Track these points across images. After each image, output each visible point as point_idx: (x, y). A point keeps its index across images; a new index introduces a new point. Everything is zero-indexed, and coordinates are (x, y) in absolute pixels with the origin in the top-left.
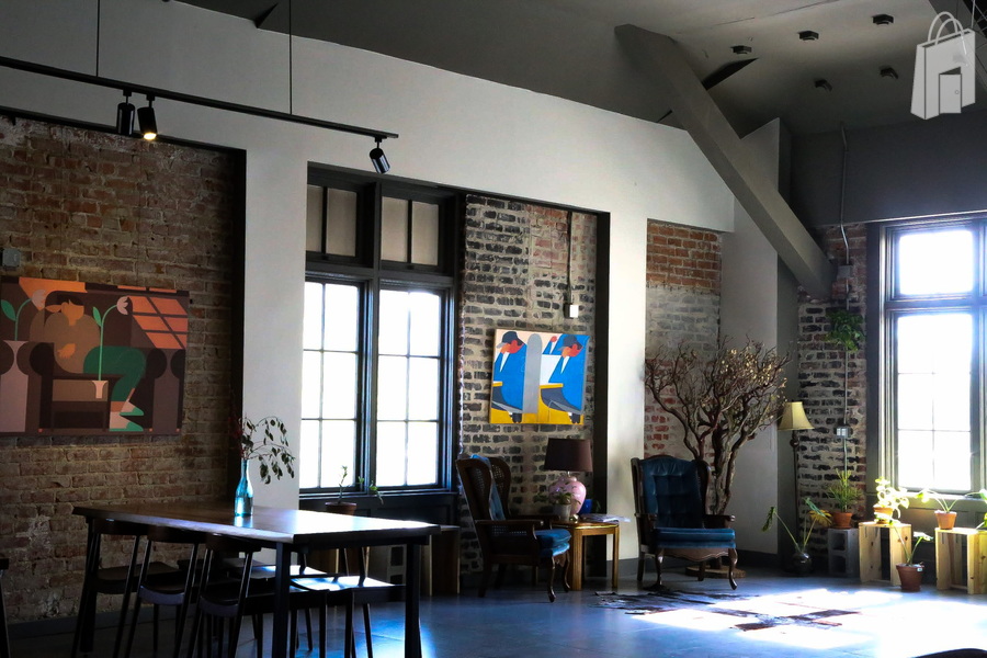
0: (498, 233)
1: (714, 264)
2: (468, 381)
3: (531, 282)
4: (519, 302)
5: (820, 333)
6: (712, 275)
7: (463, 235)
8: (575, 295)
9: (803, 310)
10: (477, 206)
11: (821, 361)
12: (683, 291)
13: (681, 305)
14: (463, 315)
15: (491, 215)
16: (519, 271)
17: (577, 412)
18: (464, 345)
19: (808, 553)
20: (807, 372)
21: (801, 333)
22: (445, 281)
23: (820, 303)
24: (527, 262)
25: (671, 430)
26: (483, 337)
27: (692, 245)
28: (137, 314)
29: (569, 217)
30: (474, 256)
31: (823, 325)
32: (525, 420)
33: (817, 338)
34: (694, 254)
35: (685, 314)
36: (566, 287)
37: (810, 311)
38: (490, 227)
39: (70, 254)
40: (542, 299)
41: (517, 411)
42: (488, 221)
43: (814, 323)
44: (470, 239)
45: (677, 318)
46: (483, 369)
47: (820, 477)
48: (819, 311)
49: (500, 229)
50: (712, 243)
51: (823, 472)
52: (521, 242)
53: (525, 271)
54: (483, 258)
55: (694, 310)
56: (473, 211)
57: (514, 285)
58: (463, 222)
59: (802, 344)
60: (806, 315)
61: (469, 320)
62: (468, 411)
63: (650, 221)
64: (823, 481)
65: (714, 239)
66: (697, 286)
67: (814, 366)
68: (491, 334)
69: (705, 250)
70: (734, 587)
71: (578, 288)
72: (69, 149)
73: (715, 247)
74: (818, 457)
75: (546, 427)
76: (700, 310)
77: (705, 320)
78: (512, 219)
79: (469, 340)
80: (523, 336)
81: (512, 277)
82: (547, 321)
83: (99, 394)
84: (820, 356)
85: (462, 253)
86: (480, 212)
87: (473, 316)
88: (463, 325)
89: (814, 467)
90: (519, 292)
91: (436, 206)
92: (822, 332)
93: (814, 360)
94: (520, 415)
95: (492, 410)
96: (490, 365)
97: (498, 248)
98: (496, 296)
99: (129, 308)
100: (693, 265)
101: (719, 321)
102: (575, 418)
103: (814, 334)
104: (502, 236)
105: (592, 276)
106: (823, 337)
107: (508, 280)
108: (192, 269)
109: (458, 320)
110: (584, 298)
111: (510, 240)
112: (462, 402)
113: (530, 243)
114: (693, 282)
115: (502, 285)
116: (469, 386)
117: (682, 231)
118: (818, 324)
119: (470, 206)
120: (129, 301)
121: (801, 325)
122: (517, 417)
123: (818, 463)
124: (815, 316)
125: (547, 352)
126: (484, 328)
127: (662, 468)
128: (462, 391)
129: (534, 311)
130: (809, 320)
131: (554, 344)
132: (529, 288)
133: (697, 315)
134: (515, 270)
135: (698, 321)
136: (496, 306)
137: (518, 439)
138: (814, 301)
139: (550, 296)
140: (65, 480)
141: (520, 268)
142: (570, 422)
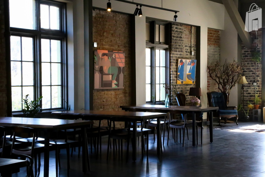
0: (178, 33)
1: (219, 39)
2: (173, 73)
3: (184, 46)
4: (182, 51)
5: (248, 57)
6: (218, 42)
7: (171, 34)
8: (192, 49)
9: (243, 51)
10: (174, 26)
11: (248, 65)
12: (213, 47)
13: (213, 51)
14: (171, 55)
15: (176, 28)
16: (182, 43)
17: (194, 81)
18: (172, 63)
19: (249, 116)
20: (244, 68)
21: (242, 58)
22: (167, 46)
23: (248, 49)
24: (183, 41)
25: (210, 85)
26: (175, 61)
27: (214, 34)
28: (117, 58)
29: (191, 27)
30: (173, 39)
31: (249, 55)
32: (184, 83)
33: (247, 59)
34: (215, 36)
35: (213, 53)
36: (191, 47)
37: (245, 51)
38: (176, 31)
39: (104, 43)
40: (186, 50)
41: (182, 81)
42: (176, 30)
43: (246, 55)
44: (173, 35)
45: (212, 54)
46: (175, 70)
47: (248, 96)
48: (248, 51)
49: (178, 32)
50: (219, 33)
51: (249, 95)
52: (182, 35)
53: (183, 43)
54: (175, 40)
55: (215, 52)
56: (173, 28)
57: (181, 47)
58: (171, 30)
59: (243, 60)
60: (244, 53)
61: (173, 57)
62: (173, 81)
63: (208, 28)
64: (249, 97)
65: (219, 32)
66: (216, 45)
67: (246, 66)
68: (177, 60)
69: (217, 35)
70: (237, 125)
71: (193, 47)
72: (103, 16)
73: (219, 34)
74: (247, 91)
75: (187, 85)
76: (216, 52)
77: (217, 54)
78: (180, 29)
79: (173, 62)
80: (184, 60)
81: (180, 44)
82: (187, 56)
83: (110, 79)
84: (248, 64)
85: (171, 39)
86: (174, 27)
87: (173, 56)
88: (172, 58)
89: (246, 94)
90: (181, 49)
91: (164, 26)
92: (249, 57)
93: (246, 65)
94: (183, 82)
95: (178, 80)
96: (177, 68)
97: (178, 37)
98: (178, 50)
99: (115, 57)
100: (215, 39)
101: (220, 55)
102: (193, 82)
103: (246, 58)
104: (178, 34)
105: (195, 44)
106: (249, 59)
107: (180, 46)
108: (124, 46)
109: (170, 57)
110: (194, 50)
111: (180, 35)
112: (171, 79)
113: (183, 36)
114: (215, 44)
115: (179, 47)
116: (173, 74)
117: (212, 30)
118: (247, 55)
119: (173, 26)
120: (115, 55)
121: (243, 55)
122: (182, 82)
123: (247, 92)
124: (246, 53)
125: (188, 65)
126: (175, 59)
127: (215, 95)
128: (171, 76)
129: (184, 54)
130: (245, 54)
131: (190, 63)
132: (184, 47)
133: (216, 53)
134: (181, 43)
135: (216, 55)
136: (178, 53)
137: (182, 88)
138: (246, 49)
139: (187, 50)
140: (105, 100)
141: (182, 42)
142: (192, 83)
